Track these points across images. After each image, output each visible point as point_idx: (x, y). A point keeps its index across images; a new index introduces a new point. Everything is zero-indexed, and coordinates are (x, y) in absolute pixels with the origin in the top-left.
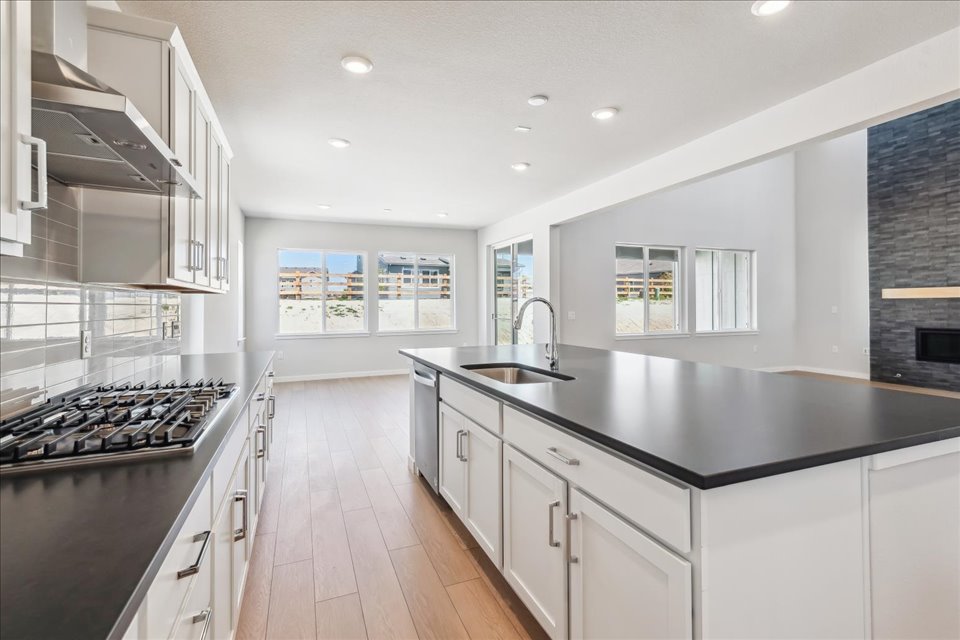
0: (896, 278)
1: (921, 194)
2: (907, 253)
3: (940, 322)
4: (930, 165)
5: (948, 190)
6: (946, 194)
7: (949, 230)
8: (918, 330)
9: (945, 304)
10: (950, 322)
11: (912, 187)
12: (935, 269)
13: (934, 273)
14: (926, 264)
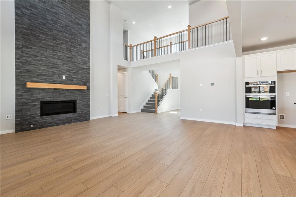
0: (32, 77)
1: (43, 41)
2: (37, 67)
3: (50, 98)
4: (47, 30)
5: (54, 45)
6: (53, 46)
7: (54, 61)
8: (41, 102)
9: (53, 91)
10: (54, 98)
11: (39, 36)
12: (49, 76)
13: (49, 77)
14: (45, 73)
